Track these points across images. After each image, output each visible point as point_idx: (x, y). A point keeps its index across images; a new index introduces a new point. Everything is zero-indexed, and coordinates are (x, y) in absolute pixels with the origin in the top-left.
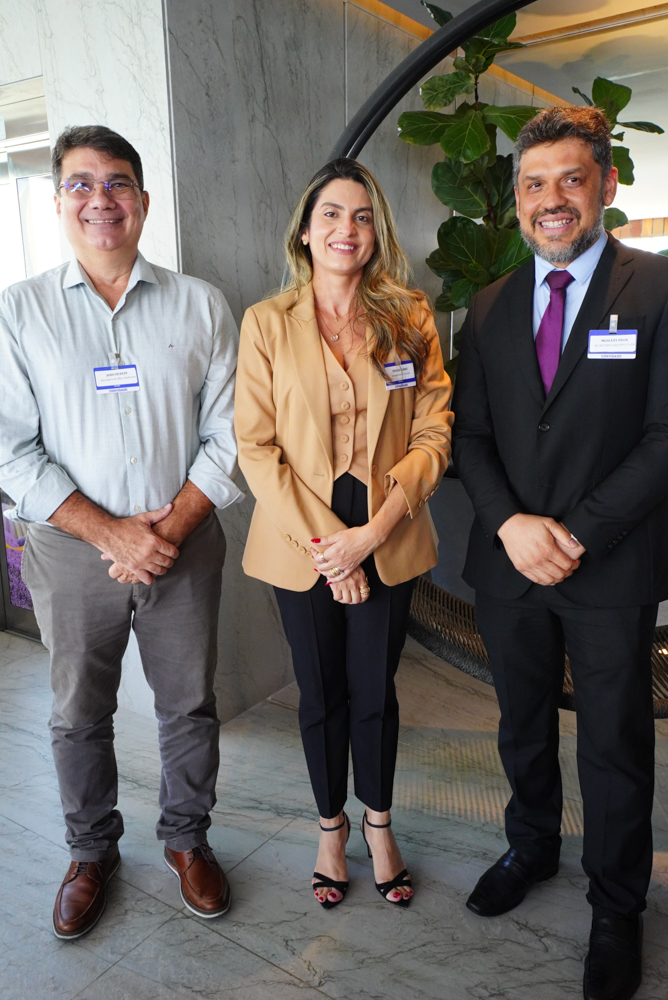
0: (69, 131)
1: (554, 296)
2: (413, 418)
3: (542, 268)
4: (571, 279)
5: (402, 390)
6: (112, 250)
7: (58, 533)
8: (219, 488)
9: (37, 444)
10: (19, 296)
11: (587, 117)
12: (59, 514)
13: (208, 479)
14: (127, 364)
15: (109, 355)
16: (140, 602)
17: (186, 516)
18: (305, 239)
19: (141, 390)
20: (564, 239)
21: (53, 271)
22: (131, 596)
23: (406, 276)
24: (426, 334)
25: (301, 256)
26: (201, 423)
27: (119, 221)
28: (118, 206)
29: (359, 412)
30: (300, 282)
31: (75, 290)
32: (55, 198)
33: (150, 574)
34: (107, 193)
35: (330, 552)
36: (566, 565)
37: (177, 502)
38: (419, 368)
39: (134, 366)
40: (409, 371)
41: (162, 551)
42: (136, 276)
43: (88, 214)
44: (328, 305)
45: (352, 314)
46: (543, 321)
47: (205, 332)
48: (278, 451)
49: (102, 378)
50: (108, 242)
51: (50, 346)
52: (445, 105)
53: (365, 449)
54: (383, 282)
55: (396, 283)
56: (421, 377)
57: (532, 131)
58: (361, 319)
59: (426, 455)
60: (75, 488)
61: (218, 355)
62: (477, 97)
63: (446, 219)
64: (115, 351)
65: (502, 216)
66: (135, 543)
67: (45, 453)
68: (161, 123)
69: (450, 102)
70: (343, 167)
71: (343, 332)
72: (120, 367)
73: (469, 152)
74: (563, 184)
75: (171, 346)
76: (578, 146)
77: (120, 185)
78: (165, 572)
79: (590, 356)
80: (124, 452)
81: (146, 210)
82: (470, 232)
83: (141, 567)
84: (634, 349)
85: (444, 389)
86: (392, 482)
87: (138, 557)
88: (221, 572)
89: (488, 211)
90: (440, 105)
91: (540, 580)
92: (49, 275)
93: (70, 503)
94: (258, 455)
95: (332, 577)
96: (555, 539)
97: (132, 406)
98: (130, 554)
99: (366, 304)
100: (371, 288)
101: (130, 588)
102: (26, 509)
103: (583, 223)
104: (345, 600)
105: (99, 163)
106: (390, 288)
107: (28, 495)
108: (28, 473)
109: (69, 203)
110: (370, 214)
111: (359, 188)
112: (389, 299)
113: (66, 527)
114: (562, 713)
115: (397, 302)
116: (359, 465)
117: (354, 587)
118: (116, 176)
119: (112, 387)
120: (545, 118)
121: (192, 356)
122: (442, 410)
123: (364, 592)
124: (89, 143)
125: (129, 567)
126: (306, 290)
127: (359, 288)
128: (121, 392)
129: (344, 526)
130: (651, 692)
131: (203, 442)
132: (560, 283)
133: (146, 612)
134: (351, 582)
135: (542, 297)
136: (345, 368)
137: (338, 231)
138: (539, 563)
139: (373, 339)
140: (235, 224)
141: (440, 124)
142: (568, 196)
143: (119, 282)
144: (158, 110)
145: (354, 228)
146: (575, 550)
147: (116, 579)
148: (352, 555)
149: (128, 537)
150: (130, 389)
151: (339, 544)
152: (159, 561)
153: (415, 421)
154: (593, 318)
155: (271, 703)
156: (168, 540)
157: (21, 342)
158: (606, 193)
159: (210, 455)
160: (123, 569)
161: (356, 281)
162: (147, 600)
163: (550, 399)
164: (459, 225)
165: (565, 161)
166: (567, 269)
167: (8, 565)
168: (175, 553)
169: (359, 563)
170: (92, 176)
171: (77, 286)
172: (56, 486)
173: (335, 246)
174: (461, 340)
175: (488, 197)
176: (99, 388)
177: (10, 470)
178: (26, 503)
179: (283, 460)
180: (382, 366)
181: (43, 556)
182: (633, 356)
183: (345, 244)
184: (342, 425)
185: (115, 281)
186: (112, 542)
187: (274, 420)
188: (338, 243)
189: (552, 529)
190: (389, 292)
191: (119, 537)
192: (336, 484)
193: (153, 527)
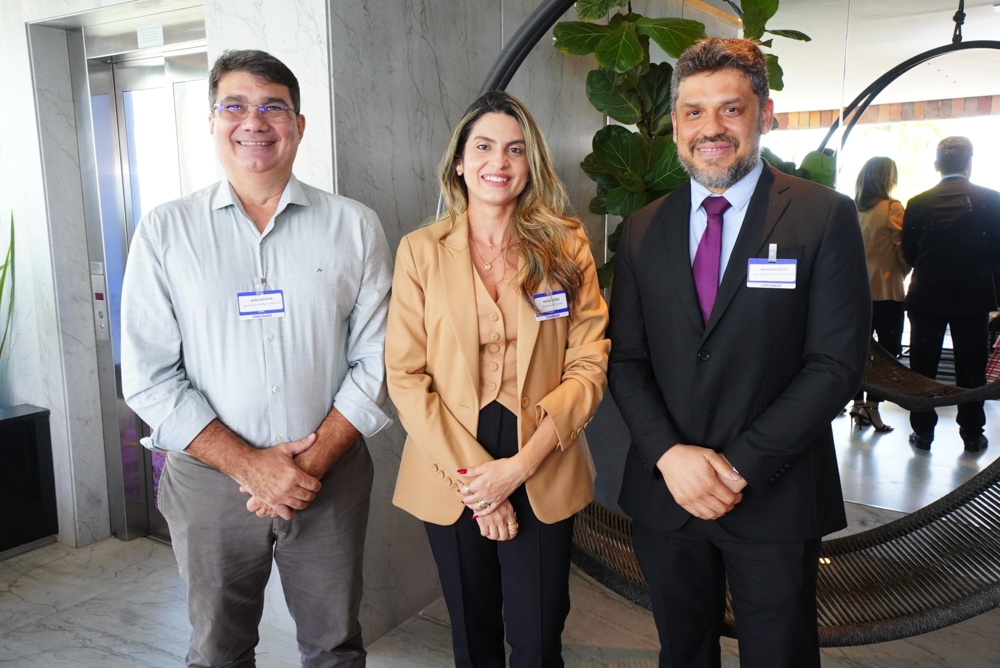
0: (228, 54)
1: (711, 222)
2: (567, 347)
3: (699, 193)
4: (728, 205)
5: (553, 320)
6: (263, 171)
7: (195, 462)
8: (366, 416)
9: (178, 369)
10: (166, 217)
11: (746, 49)
12: (196, 443)
13: (355, 406)
14: (273, 289)
15: (255, 279)
16: (281, 535)
17: (330, 447)
18: (459, 170)
19: (286, 317)
20: (721, 164)
21: (203, 191)
22: (271, 530)
23: (562, 203)
24: (581, 263)
25: (456, 187)
26: (350, 348)
27: (271, 144)
28: (270, 128)
29: (509, 342)
30: (454, 212)
31: (224, 210)
32: (210, 119)
33: (290, 509)
34: (261, 116)
35: (475, 484)
36: (728, 499)
37: (322, 431)
38: (572, 297)
39: (280, 292)
40: (562, 301)
41: (302, 485)
42: (286, 198)
43: (239, 135)
44: (482, 234)
45: (505, 244)
46: (700, 246)
47: (356, 256)
48: (427, 379)
49: (246, 304)
50: (259, 164)
51: (194, 270)
52: (600, 17)
53: (515, 379)
54: (538, 211)
55: (552, 211)
56: (574, 307)
57: (693, 60)
58: (514, 248)
59: (579, 385)
60: (214, 416)
61: (370, 278)
62: (630, 9)
63: (601, 128)
64: (261, 276)
65: (656, 122)
66: (274, 476)
67: (186, 378)
68: (319, 36)
69: (604, 14)
70: (496, 99)
71: (497, 261)
72: (265, 293)
73: (623, 63)
74: (721, 113)
75: (320, 270)
76: (738, 77)
77: (275, 108)
78: (306, 506)
79: (749, 285)
80: (266, 381)
81: (301, 134)
82: (624, 141)
83: (280, 502)
84: (794, 278)
85: (600, 318)
86: (543, 413)
87: (277, 492)
88: (368, 498)
89: (642, 117)
90: (594, 17)
91: (700, 513)
92: (199, 195)
93: (207, 434)
94: (406, 383)
95: (478, 510)
96: (716, 472)
97: (276, 333)
98: (269, 488)
99: (518, 233)
100: (524, 217)
101: (270, 521)
102: (162, 439)
103: (740, 151)
104: (492, 537)
105: (254, 87)
106: (545, 217)
107: (164, 425)
108: (166, 400)
109: (223, 124)
110: (522, 145)
111: (511, 120)
112: (543, 228)
113: (203, 458)
114: (724, 641)
115: (552, 232)
116: (508, 394)
117: (501, 523)
118: (272, 100)
119: (256, 313)
120: (705, 48)
121: (340, 280)
122: (598, 339)
123: (512, 528)
124: (245, 67)
125: (267, 501)
126: (461, 219)
127: (513, 216)
128: (265, 318)
129: (491, 457)
130: (816, 615)
131: (352, 367)
132: (717, 209)
133: (287, 546)
134: (498, 517)
135: (699, 222)
136: (496, 299)
137: (490, 163)
138: (701, 498)
139: (525, 269)
140: (391, 132)
141: (595, 34)
142: (727, 125)
143: (270, 203)
144: (316, 23)
145: (506, 161)
146: (736, 482)
147: (254, 513)
148: (499, 488)
149: (266, 470)
150: (274, 315)
151: (485, 476)
152: (299, 495)
153: (568, 350)
154: (751, 246)
155: (422, 618)
156: (311, 473)
157: (165, 265)
158: (763, 122)
159: (357, 381)
160: (262, 503)
161: (510, 209)
162: (288, 533)
163: (709, 328)
164: (614, 133)
165: (725, 90)
166: (724, 195)
167: (153, 468)
168: (317, 487)
169: (506, 496)
170: (246, 98)
171: (227, 207)
172: (194, 415)
173: (488, 178)
174: (615, 242)
175: (642, 104)
176: (241, 314)
177: (148, 398)
178: (162, 432)
179: (432, 388)
180: (531, 298)
181: (181, 487)
182: (793, 286)
183: (498, 176)
184: (491, 353)
185: (265, 202)
186: (250, 475)
187: (425, 348)
188: (490, 175)
189: (712, 462)
190: (543, 221)
191: (258, 470)
192: (482, 413)
193: (295, 457)
